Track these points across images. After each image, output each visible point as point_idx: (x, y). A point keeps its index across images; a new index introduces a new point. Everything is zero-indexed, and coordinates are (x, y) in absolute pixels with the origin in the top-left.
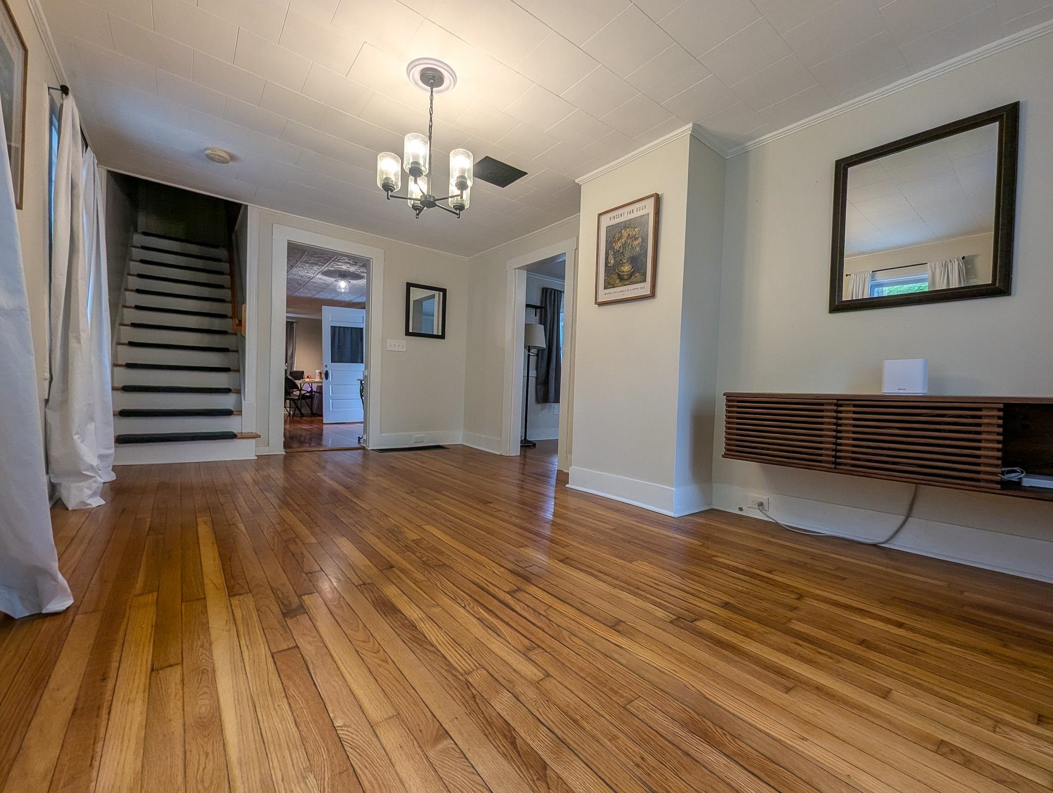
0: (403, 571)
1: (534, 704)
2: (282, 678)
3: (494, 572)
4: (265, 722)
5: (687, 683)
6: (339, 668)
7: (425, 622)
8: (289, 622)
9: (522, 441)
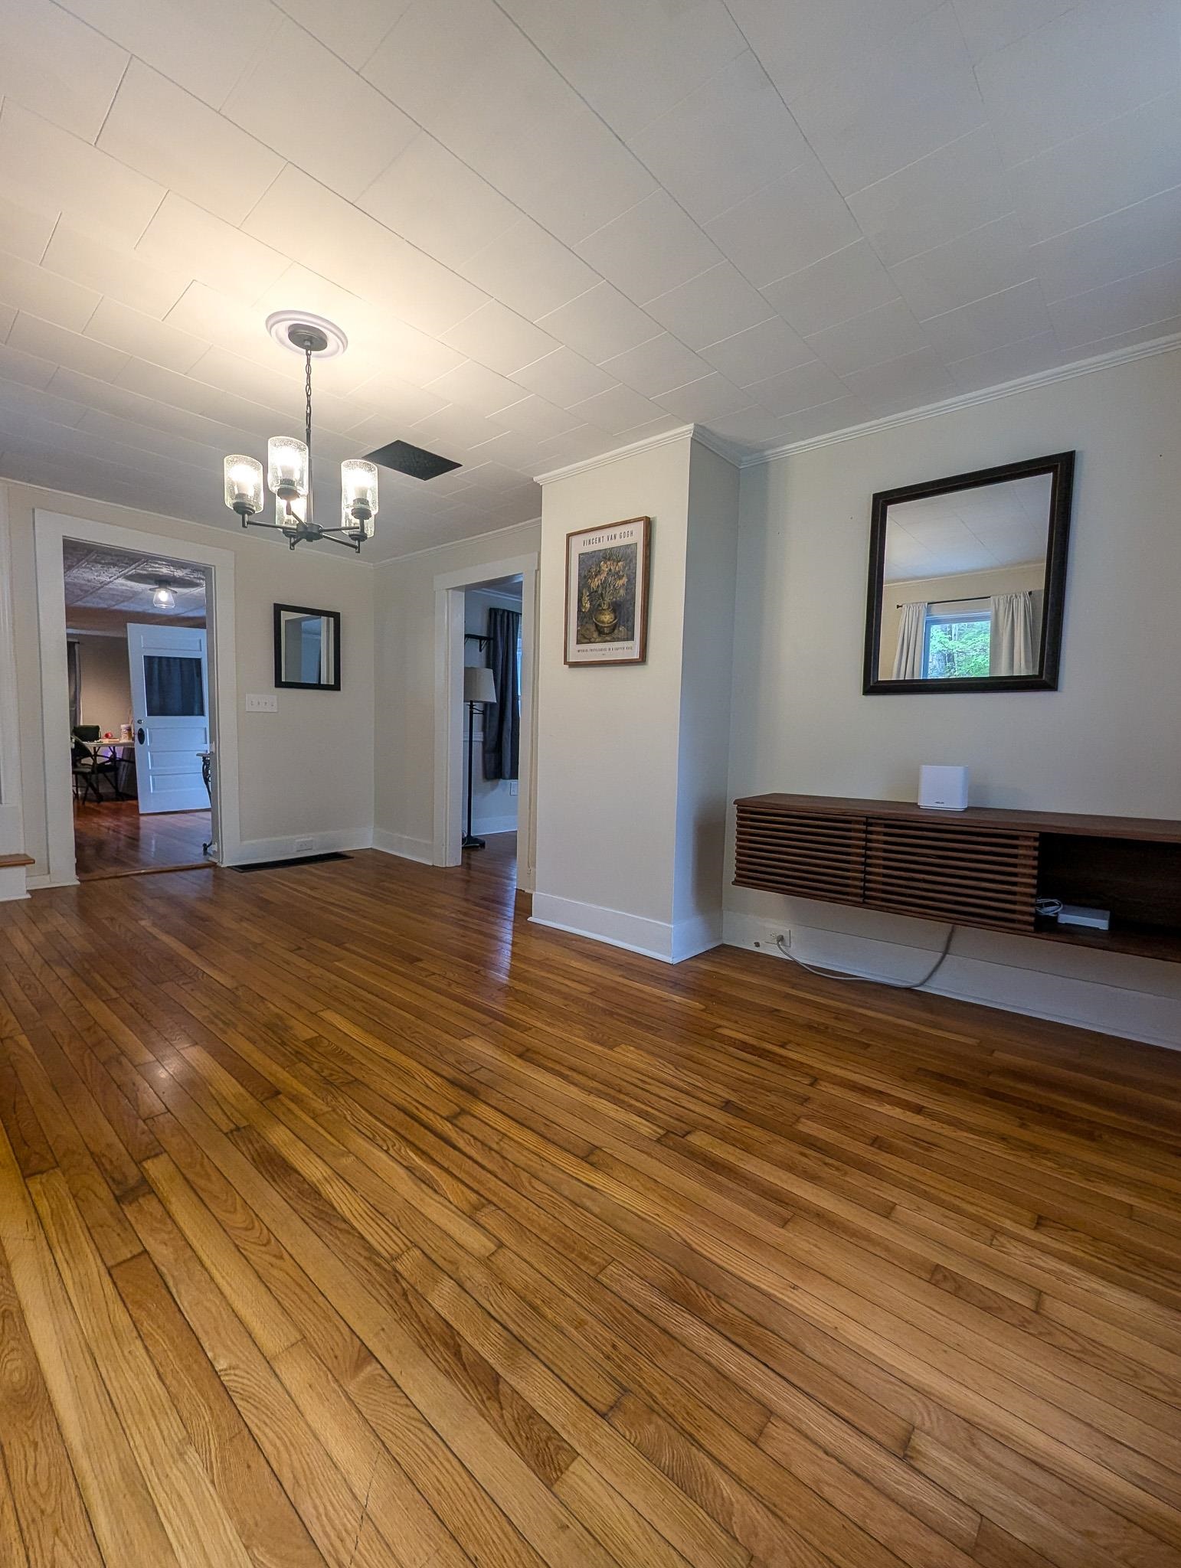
0: (296, 1099)
1: (483, 1291)
2: (130, 1307)
3: (427, 1086)
4: (113, 1380)
5: (671, 1232)
6: (212, 1279)
7: (333, 1184)
8: (130, 1212)
9: (463, 840)
